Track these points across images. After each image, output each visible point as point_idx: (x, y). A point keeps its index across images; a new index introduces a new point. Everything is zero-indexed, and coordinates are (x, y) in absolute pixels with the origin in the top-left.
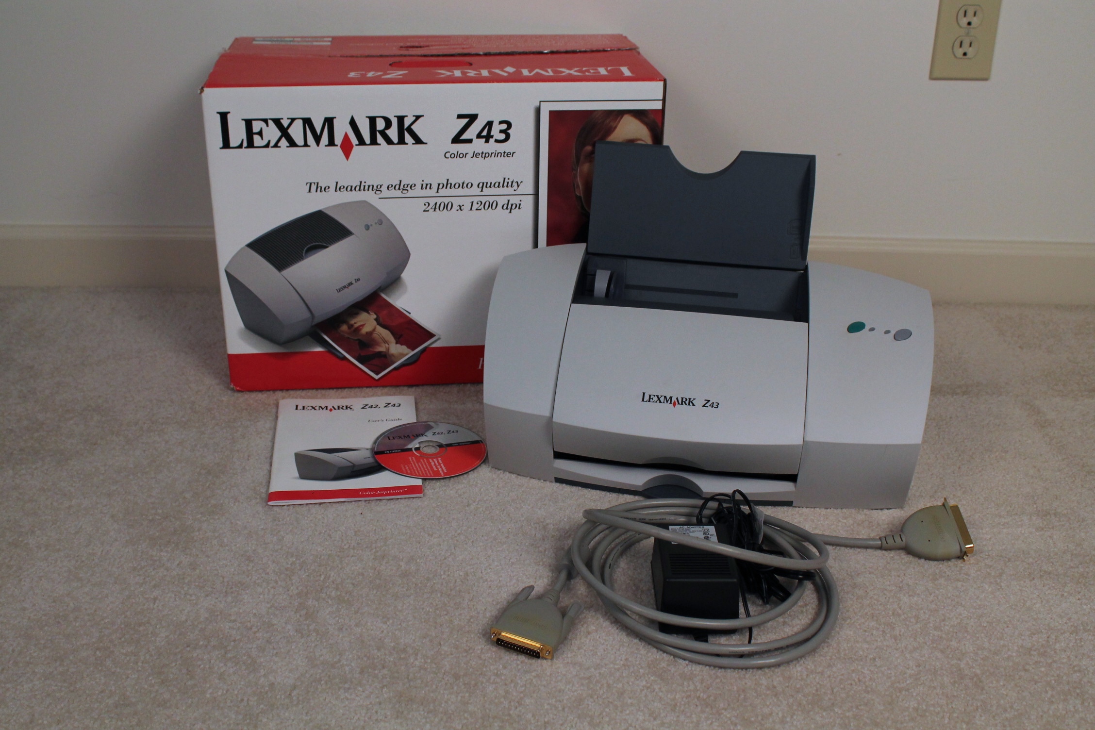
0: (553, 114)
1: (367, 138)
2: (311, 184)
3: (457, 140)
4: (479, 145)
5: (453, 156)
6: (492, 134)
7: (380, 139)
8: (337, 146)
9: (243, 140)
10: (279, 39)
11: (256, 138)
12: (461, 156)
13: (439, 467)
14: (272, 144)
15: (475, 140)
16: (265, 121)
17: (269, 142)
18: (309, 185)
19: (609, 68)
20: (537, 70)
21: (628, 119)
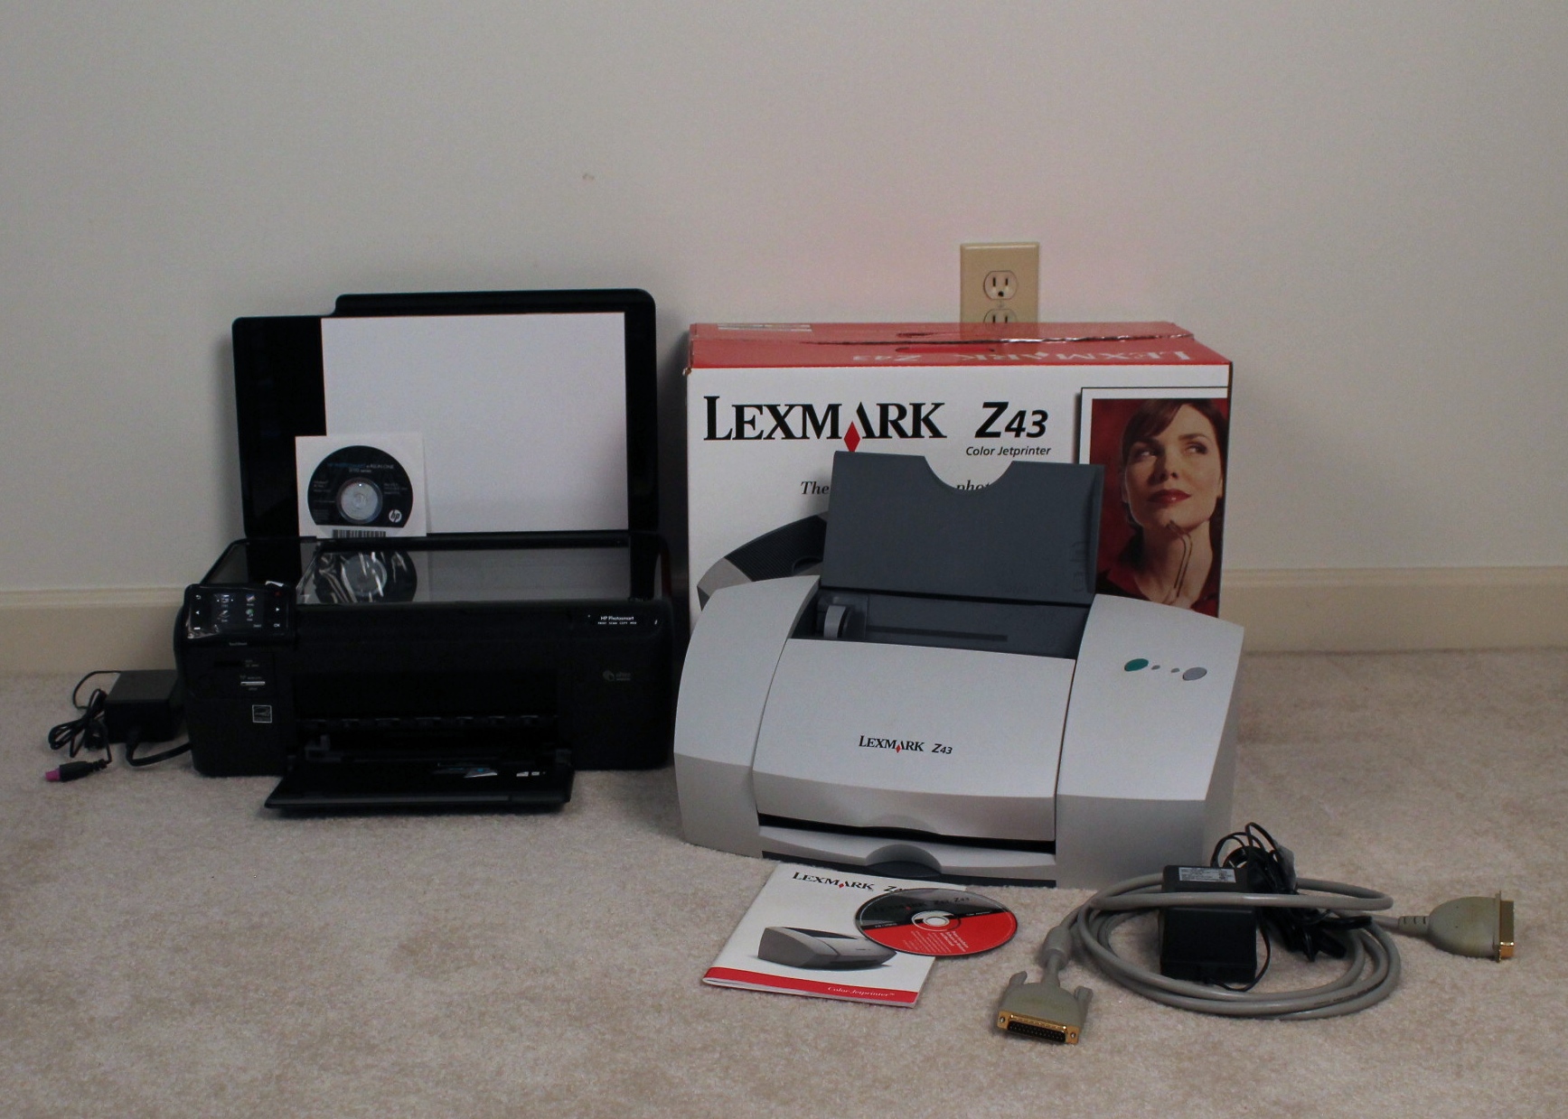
0: (1098, 404)
1: (876, 430)
2: (807, 483)
3: (982, 433)
4: (1008, 439)
5: (976, 452)
6: (1024, 426)
7: (891, 430)
8: (840, 438)
9: (731, 430)
10: (749, 325)
11: (747, 428)
12: (986, 452)
13: (956, 942)
14: (765, 435)
15: (1004, 434)
16: (759, 408)
17: (762, 432)
18: (804, 484)
19: (1161, 353)
20: (1075, 355)
21: (1186, 410)
